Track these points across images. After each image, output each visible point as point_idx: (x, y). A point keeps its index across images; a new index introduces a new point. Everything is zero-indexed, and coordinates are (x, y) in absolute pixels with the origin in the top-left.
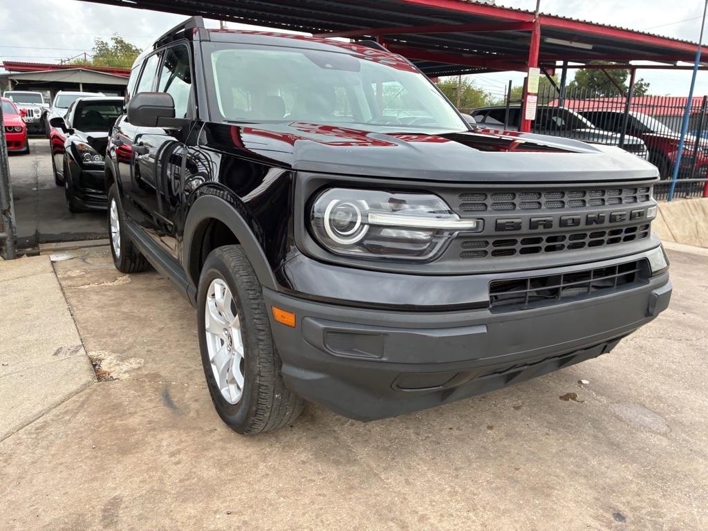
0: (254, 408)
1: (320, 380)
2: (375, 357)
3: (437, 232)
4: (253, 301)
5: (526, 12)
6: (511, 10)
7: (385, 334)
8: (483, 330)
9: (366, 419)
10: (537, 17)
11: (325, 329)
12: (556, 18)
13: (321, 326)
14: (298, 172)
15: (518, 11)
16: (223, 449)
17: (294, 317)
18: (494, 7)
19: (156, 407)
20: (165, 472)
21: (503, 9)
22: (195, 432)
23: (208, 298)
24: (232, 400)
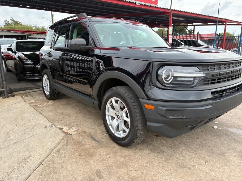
0: (135, 137)
1: (161, 126)
2: (181, 117)
3: (195, 78)
4: (133, 103)
5: (168, 9)
6: (163, 8)
7: (185, 110)
8: (211, 106)
9: (171, 137)
10: (171, 10)
11: (166, 109)
12: (176, 11)
13: (165, 109)
14: (154, 62)
15: (165, 9)
16: (121, 152)
17: (153, 106)
18: (158, 8)
19: (91, 142)
20: (108, 161)
21: (161, 8)
22: (109, 148)
23: (108, 104)
24: (121, 136)
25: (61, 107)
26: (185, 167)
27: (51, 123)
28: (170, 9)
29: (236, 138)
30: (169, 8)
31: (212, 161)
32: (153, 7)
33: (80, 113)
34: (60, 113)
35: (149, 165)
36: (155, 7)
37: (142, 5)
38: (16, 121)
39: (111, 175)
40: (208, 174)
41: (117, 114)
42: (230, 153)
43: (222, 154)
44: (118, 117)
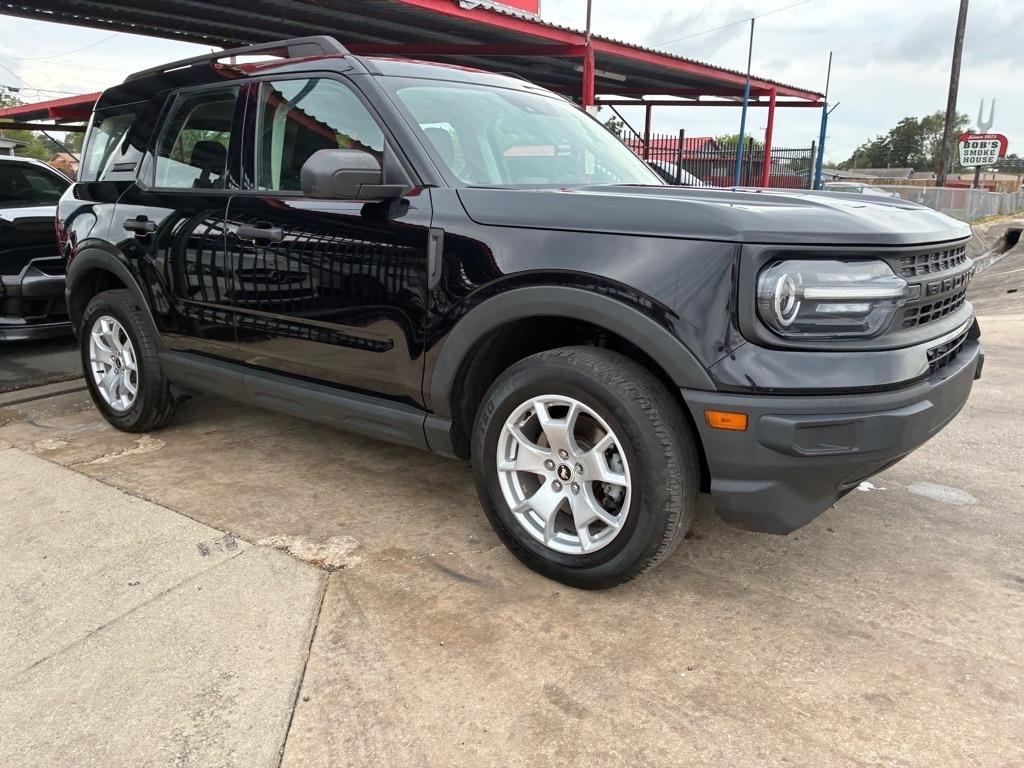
1: (769, 489)
2: (844, 449)
3: (873, 302)
5: (576, 33)
6: (560, 29)
7: (860, 421)
10: (589, 39)
11: (797, 424)
12: (606, 41)
13: (792, 422)
14: (744, 245)
15: (567, 31)
16: (595, 611)
17: (744, 417)
18: (541, 25)
19: (450, 585)
20: (564, 649)
21: (551, 27)
22: (538, 602)
23: (509, 425)
24: (583, 549)
25: (211, 457)
26: (849, 633)
27: (216, 528)
28: (584, 35)
29: (949, 515)
30: (582, 29)
31: (922, 601)
32: (523, 20)
33: (323, 478)
34: (228, 486)
35: (723, 643)
36: (532, 22)
37: (480, 8)
38: (29, 540)
39: (613, 697)
40: (934, 643)
41: (559, 461)
42: (962, 570)
43: (939, 575)
44: (564, 474)
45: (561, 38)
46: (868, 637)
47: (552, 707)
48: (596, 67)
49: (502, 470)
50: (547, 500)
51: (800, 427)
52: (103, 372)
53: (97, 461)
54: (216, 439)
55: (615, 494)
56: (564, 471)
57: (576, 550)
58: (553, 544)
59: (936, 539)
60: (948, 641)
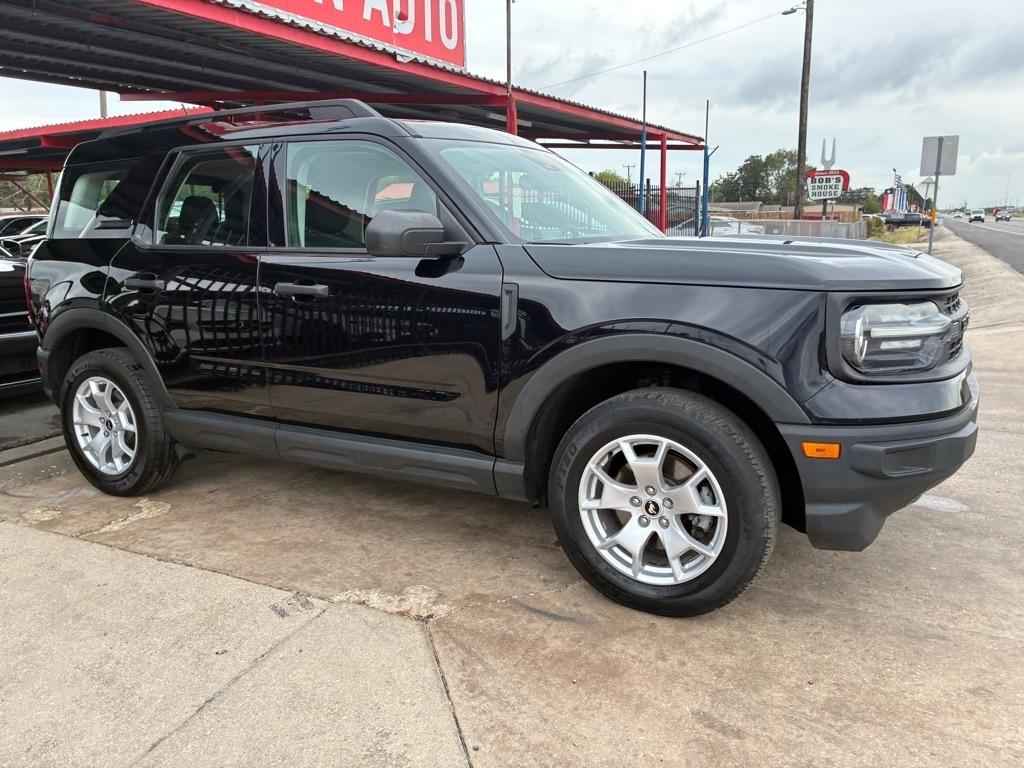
2: (921, 470)
3: (924, 337)
5: (498, 85)
6: (484, 81)
10: (510, 90)
12: (525, 91)
13: (881, 448)
14: (832, 293)
15: (491, 83)
16: (697, 637)
18: (468, 77)
19: (549, 625)
20: (688, 675)
21: (476, 79)
22: (640, 633)
23: (591, 465)
24: (676, 579)
26: (926, 636)
27: (281, 589)
28: (505, 86)
29: (951, 522)
32: (452, 73)
33: (360, 529)
34: (268, 544)
35: (827, 657)
36: (460, 75)
37: (415, 62)
38: (78, 617)
39: (759, 716)
40: (999, 638)
41: (645, 498)
42: (987, 570)
43: (970, 577)
44: (652, 509)
45: (485, 89)
46: (944, 638)
47: (709, 731)
48: (518, 117)
49: (584, 510)
50: (634, 536)
51: (888, 452)
52: (87, 435)
53: (106, 529)
54: (223, 497)
55: (704, 525)
56: (652, 507)
57: (670, 581)
58: (641, 577)
59: (952, 545)
60: (1007, 634)
